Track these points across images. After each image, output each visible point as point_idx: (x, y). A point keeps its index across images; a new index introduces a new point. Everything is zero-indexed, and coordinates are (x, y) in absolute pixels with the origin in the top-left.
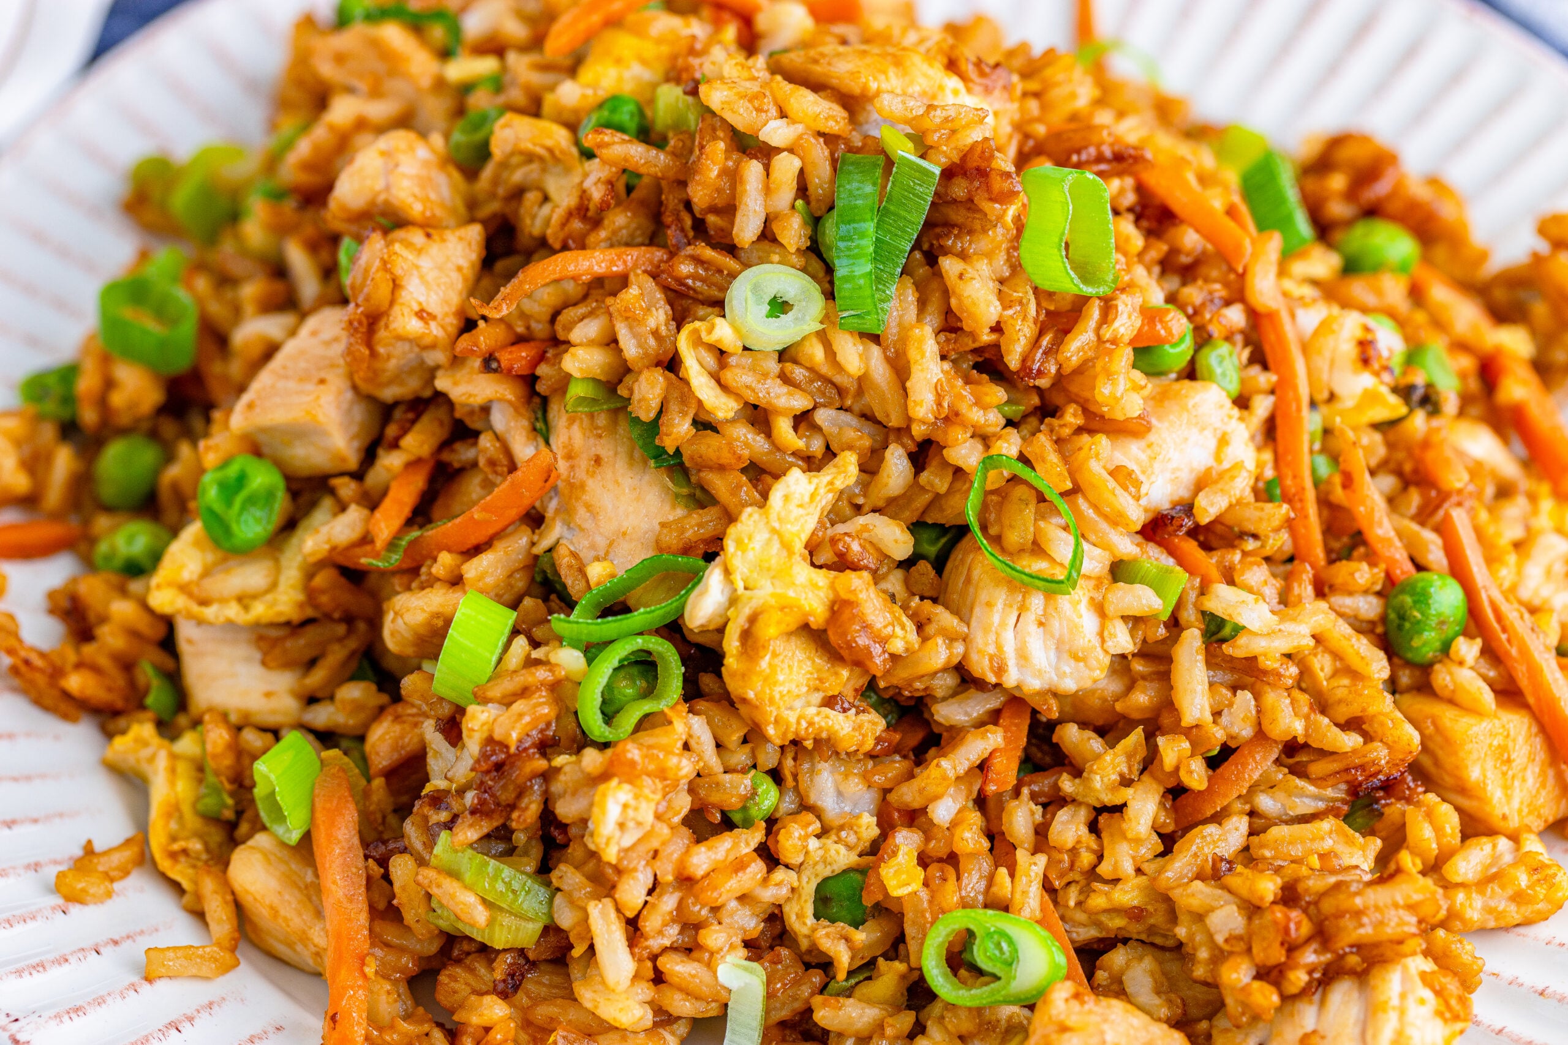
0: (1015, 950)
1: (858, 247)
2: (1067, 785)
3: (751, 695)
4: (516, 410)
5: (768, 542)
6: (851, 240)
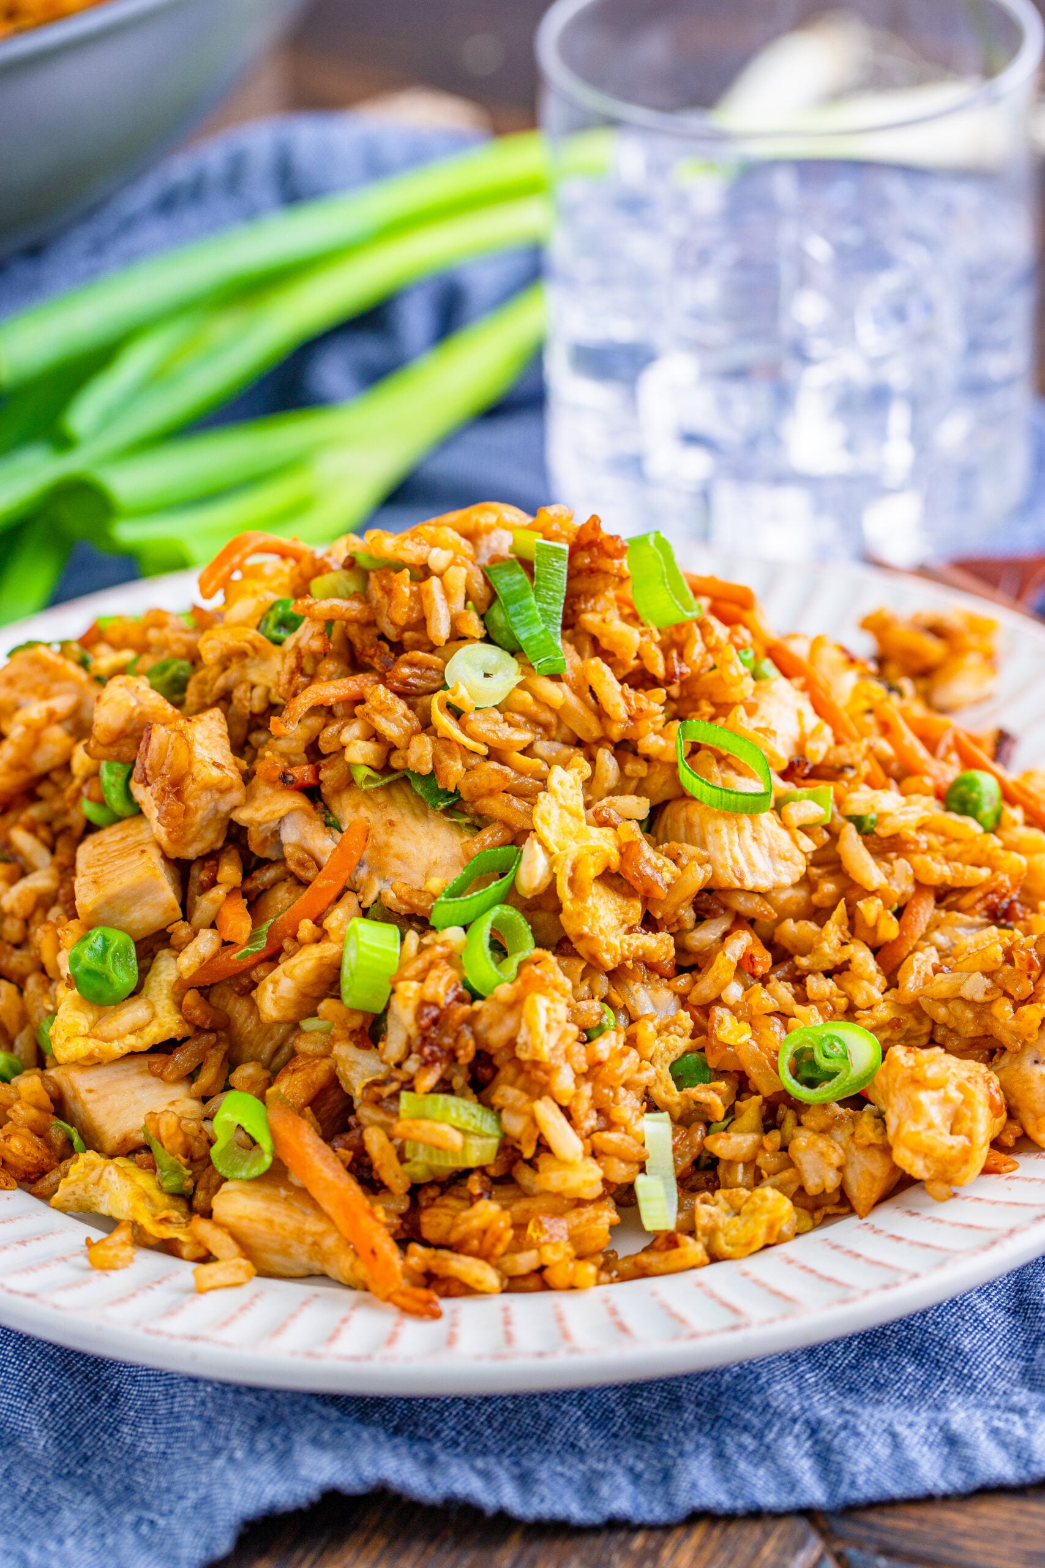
0: (844, 1047)
1: (528, 617)
2: (803, 962)
3: (586, 929)
4: (309, 816)
5: (561, 816)
6: (520, 614)
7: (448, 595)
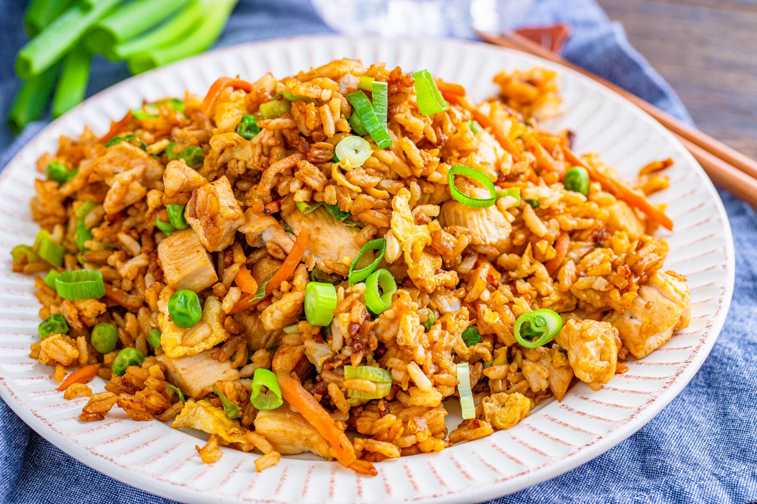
0: (545, 321)
1: (371, 120)
2: (513, 274)
3: (420, 276)
4: (277, 228)
5: (403, 222)
6: (368, 119)
7: (332, 112)
